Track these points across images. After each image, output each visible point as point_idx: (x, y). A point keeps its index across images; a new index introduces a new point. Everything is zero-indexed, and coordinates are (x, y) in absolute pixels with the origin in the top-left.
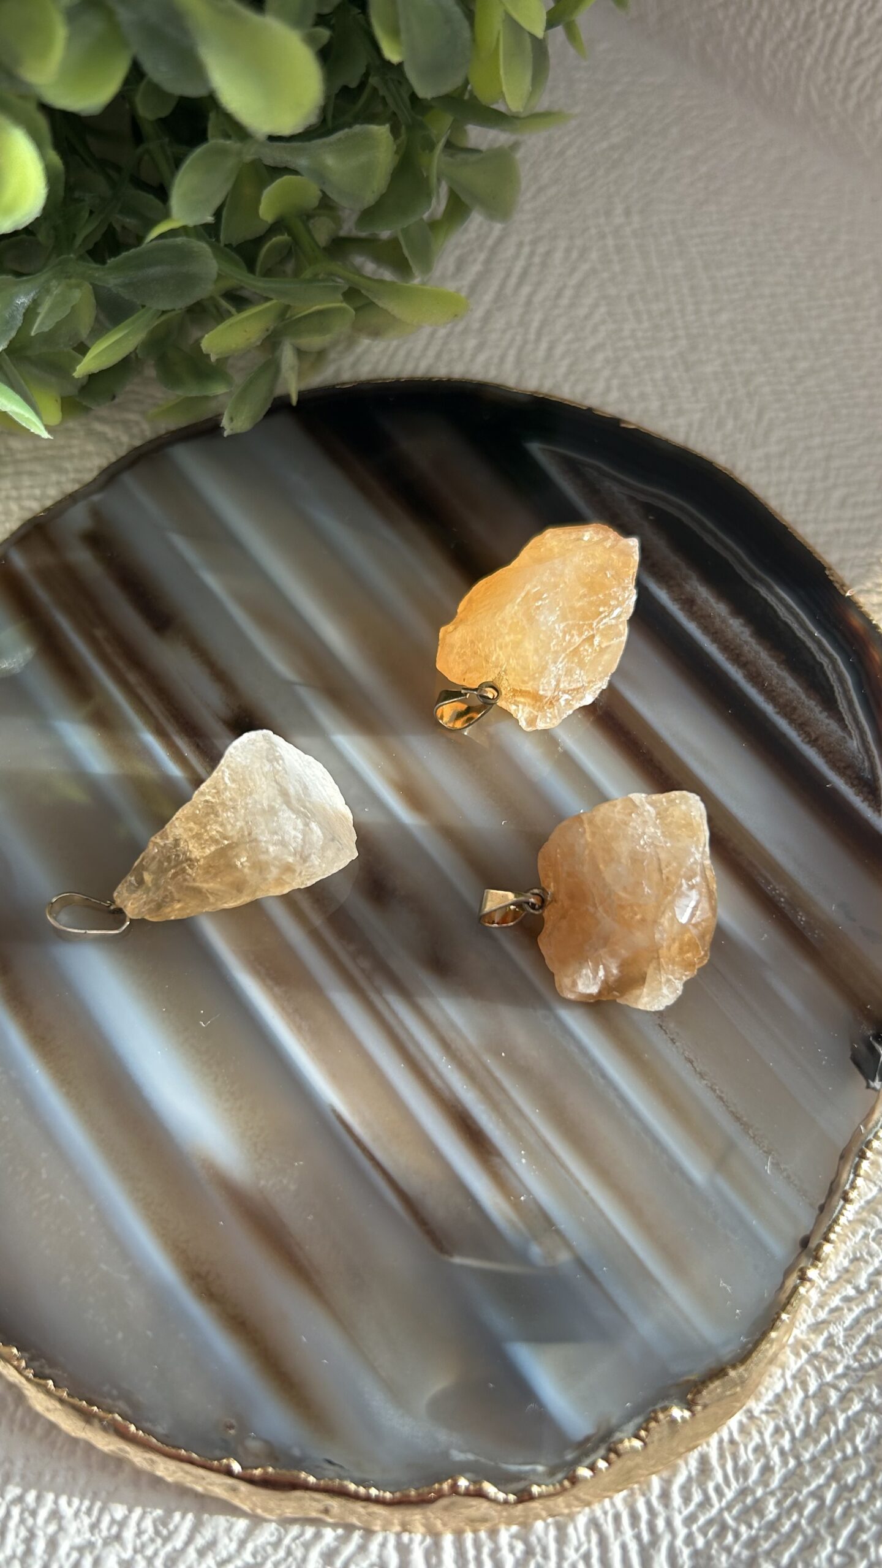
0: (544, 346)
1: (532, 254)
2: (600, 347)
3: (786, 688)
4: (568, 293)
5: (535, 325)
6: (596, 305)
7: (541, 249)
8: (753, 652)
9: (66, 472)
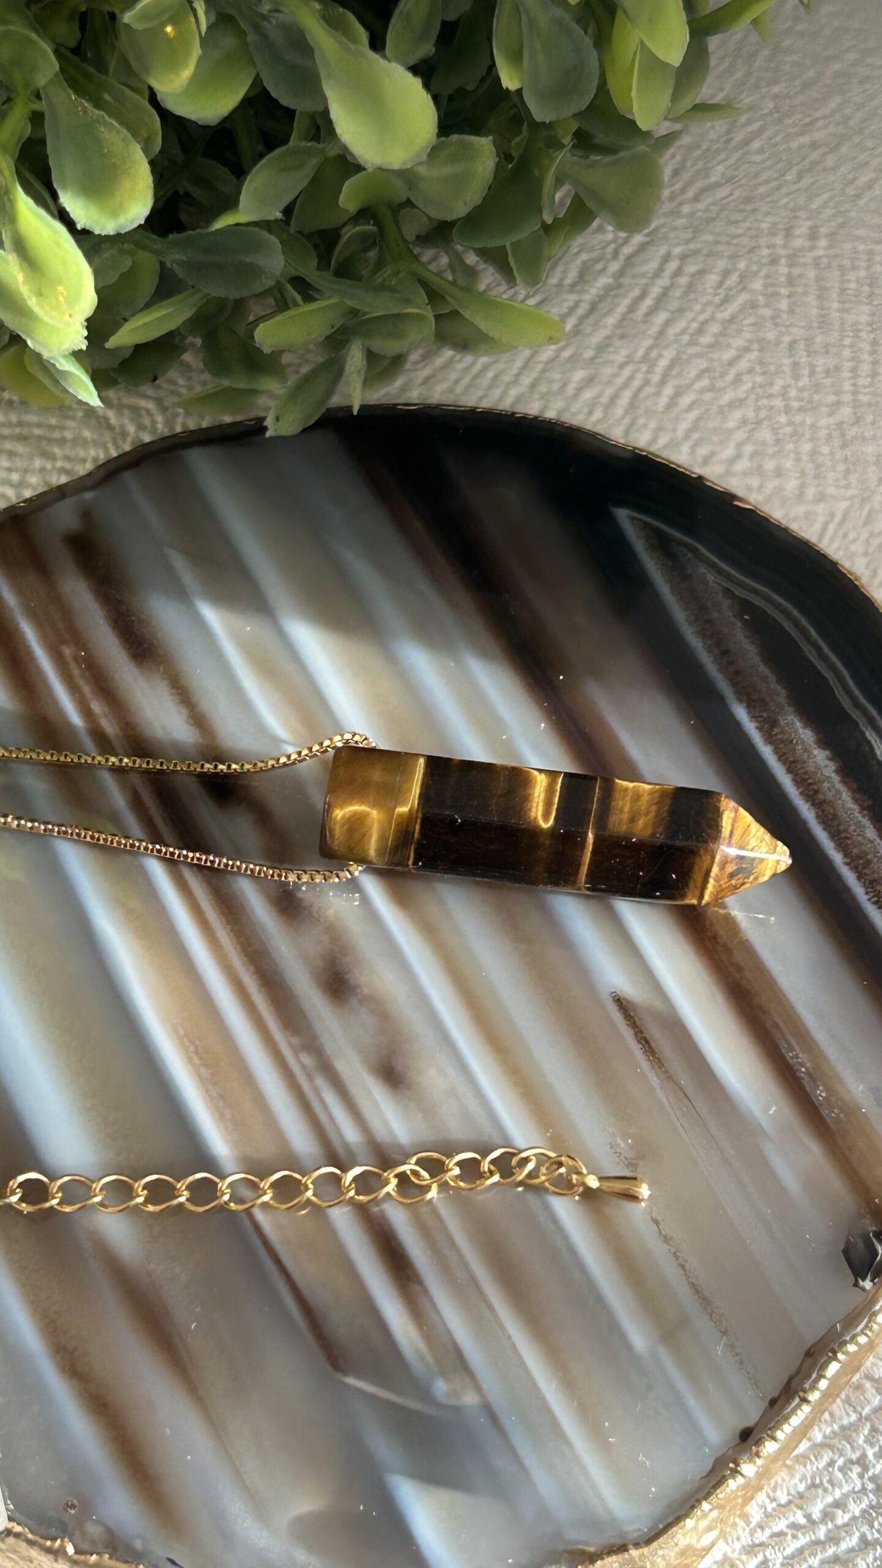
0: (668, 391)
1: (678, 273)
2: (739, 403)
4: (715, 328)
5: (663, 363)
6: (747, 350)
7: (692, 268)
8: (832, 791)
9: (53, 458)
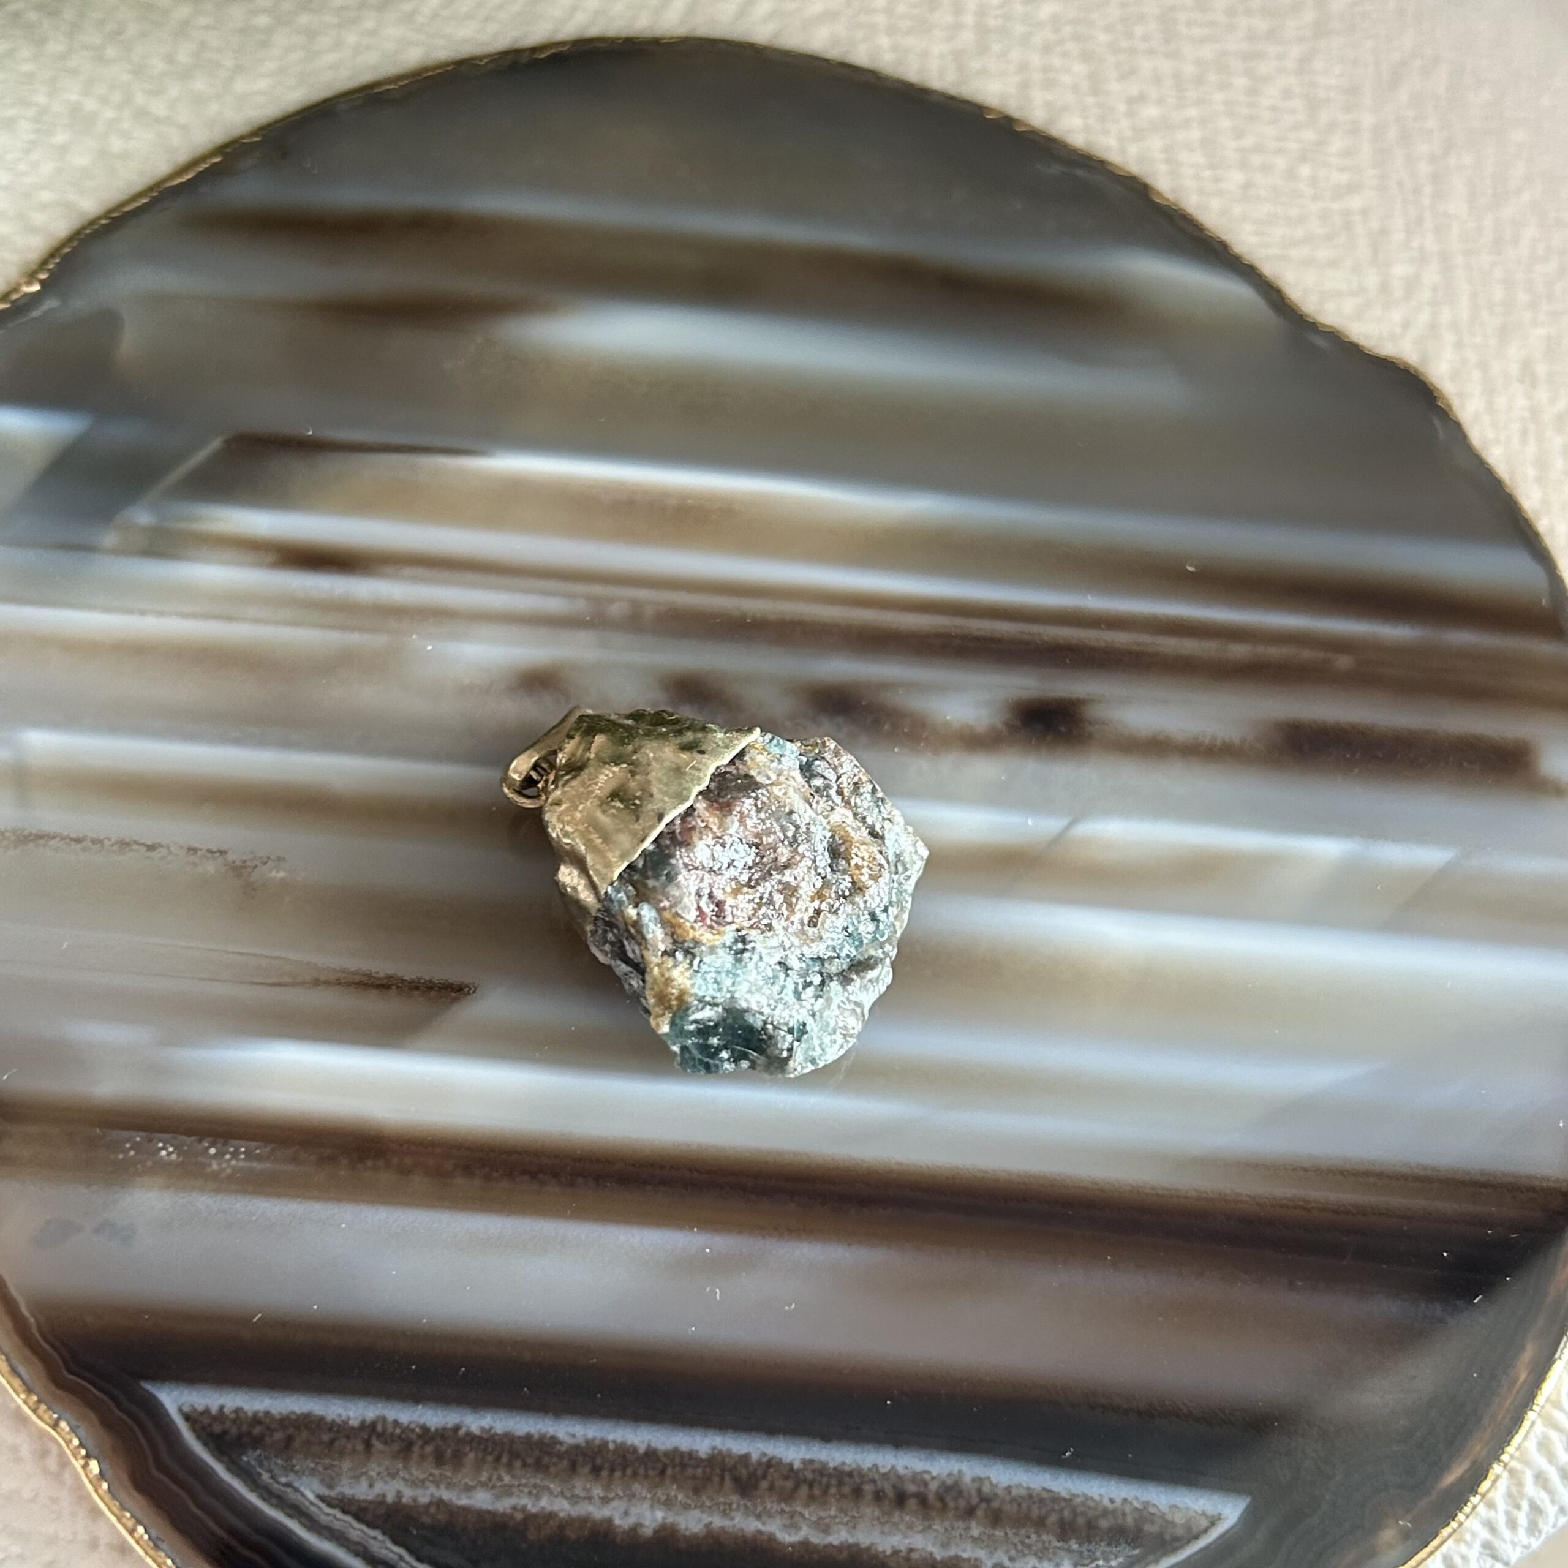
3: (483, 1485)
8: (583, 1494)
